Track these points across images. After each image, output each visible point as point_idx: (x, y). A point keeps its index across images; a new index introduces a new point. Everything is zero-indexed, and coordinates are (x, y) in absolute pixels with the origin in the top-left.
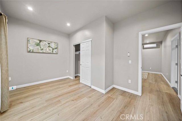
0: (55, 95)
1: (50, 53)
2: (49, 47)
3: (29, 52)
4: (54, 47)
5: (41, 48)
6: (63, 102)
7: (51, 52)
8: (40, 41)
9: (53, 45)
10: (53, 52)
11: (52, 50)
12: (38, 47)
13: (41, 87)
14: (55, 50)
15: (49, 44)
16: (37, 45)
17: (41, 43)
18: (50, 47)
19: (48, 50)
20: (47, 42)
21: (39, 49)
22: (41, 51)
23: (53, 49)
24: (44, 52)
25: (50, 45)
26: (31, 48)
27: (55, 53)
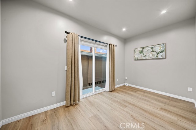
0: (133, 102)
1: (154, 59)
2: (152, 52)
3: (135, 60)
4: (159, 51)
5: (144, 55)
6: (126, 109)
7: (155, 57)
8: (143, 48)
9: (158, 49)
10: (157, 57)
11: (156, 55)
12: (142, 54)
13: (138, 92)
14: (161, 54)
15: (152, 48)
16: (141, 53)
17: (144, 50)
18: (154, 51)
19: (151, 55)
20: (149, 47)
21: (142, 56)
22: (144, 58)
23: (158, 54)
24: (147, 58)
25: (154, 49)
26: (136, 56)
27: (161, 57)
